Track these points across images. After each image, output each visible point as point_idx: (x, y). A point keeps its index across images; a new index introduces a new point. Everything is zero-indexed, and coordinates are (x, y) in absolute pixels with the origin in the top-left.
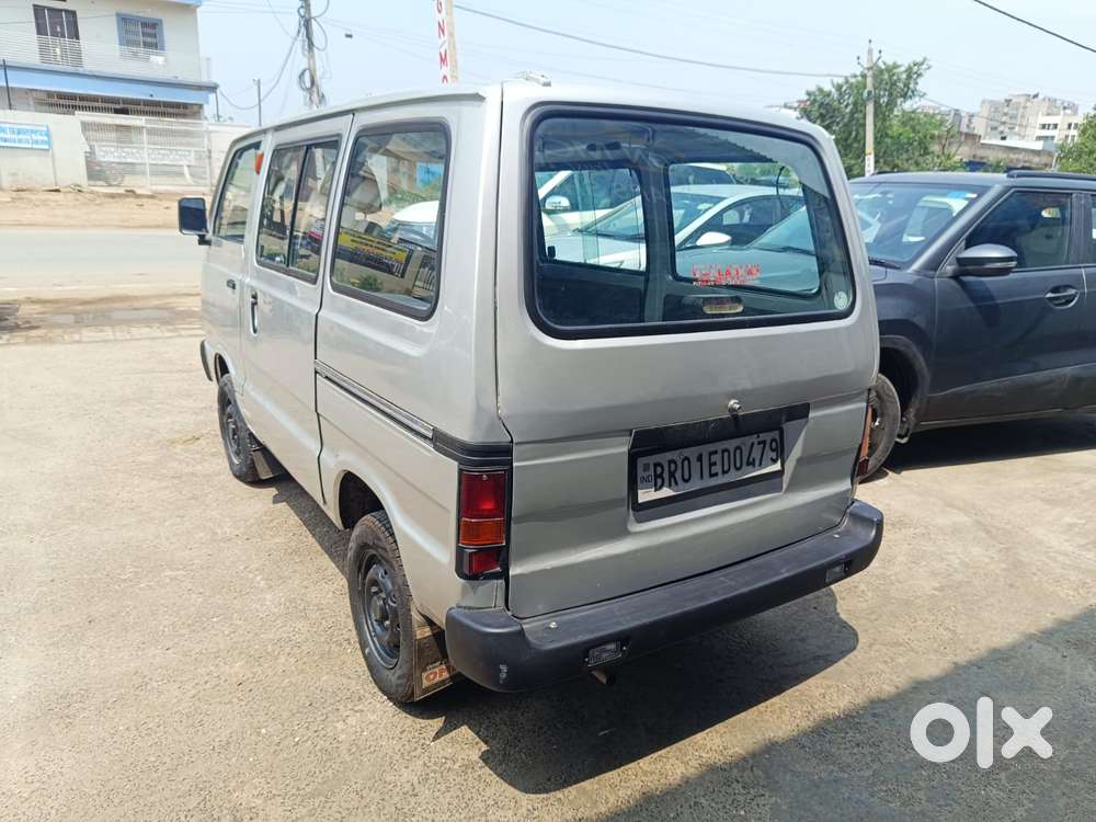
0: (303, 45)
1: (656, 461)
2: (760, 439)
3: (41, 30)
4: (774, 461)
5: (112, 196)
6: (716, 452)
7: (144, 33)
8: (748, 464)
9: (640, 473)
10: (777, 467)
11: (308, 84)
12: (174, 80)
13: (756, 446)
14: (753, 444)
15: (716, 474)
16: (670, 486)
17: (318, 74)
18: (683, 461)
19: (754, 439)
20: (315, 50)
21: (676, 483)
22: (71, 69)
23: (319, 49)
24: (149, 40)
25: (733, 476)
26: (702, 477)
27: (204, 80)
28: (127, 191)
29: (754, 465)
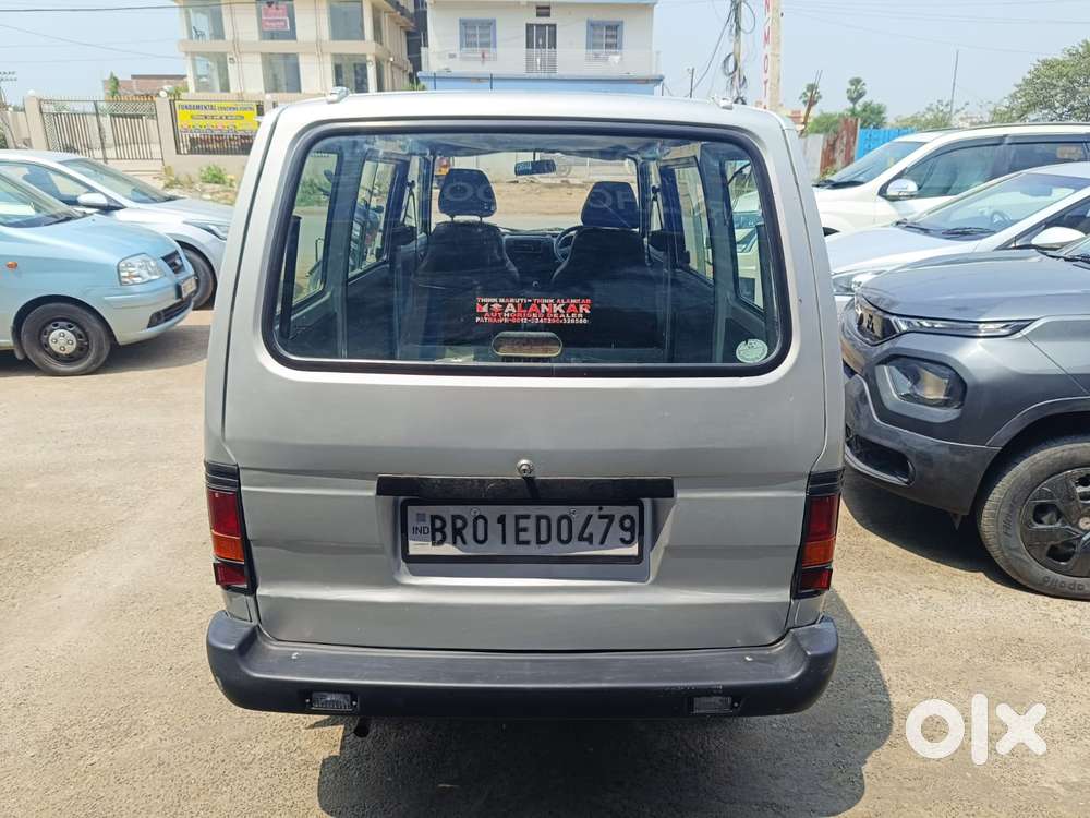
0: (731, 30)
1: (435, 513)
2: (602, 513)
3: (529, 45)
4: (628, 543)
5: (550, 186)
6: (527, 517)
7: (607, 34)
8: (581, 538)
9: (412, 522)
10: (633, 550)
11: (731, 69)
12: (625, 76)
13: (595, 519)
14: (590, 517)
15: (527, 543)
16: (454, 543)
17: (742, 58)
18: (476, 519)
19: (594, 510)
20: (742, 33)
21: (464, 542)
22: (546, 76)
23: (745, 32)
24: (610, 41)
25: (554, 549)
26: (504, 542)
27: (653, 73)
28: (563, 181)
29: (591, 542)
